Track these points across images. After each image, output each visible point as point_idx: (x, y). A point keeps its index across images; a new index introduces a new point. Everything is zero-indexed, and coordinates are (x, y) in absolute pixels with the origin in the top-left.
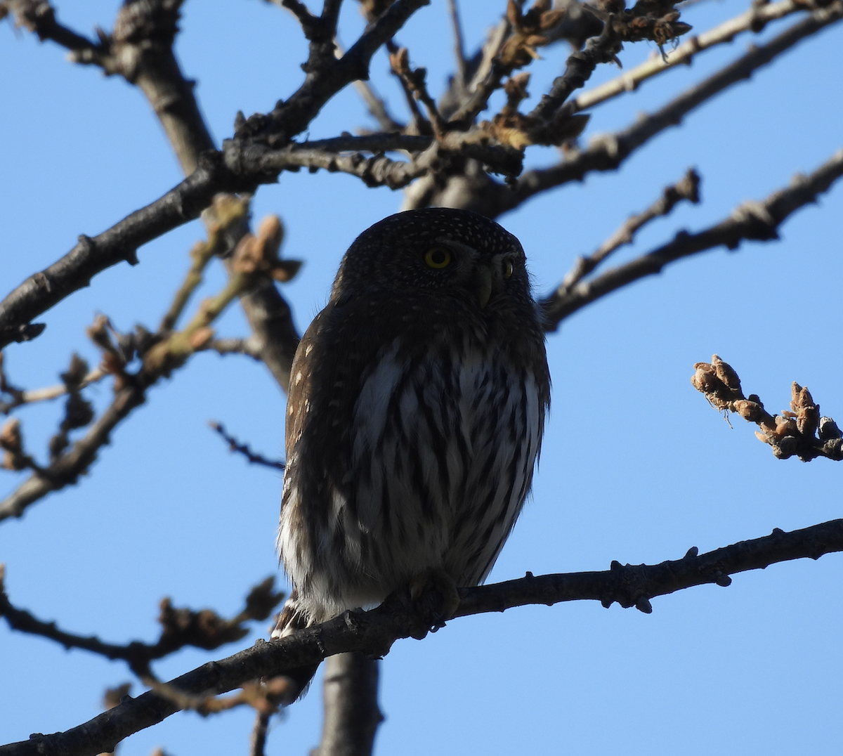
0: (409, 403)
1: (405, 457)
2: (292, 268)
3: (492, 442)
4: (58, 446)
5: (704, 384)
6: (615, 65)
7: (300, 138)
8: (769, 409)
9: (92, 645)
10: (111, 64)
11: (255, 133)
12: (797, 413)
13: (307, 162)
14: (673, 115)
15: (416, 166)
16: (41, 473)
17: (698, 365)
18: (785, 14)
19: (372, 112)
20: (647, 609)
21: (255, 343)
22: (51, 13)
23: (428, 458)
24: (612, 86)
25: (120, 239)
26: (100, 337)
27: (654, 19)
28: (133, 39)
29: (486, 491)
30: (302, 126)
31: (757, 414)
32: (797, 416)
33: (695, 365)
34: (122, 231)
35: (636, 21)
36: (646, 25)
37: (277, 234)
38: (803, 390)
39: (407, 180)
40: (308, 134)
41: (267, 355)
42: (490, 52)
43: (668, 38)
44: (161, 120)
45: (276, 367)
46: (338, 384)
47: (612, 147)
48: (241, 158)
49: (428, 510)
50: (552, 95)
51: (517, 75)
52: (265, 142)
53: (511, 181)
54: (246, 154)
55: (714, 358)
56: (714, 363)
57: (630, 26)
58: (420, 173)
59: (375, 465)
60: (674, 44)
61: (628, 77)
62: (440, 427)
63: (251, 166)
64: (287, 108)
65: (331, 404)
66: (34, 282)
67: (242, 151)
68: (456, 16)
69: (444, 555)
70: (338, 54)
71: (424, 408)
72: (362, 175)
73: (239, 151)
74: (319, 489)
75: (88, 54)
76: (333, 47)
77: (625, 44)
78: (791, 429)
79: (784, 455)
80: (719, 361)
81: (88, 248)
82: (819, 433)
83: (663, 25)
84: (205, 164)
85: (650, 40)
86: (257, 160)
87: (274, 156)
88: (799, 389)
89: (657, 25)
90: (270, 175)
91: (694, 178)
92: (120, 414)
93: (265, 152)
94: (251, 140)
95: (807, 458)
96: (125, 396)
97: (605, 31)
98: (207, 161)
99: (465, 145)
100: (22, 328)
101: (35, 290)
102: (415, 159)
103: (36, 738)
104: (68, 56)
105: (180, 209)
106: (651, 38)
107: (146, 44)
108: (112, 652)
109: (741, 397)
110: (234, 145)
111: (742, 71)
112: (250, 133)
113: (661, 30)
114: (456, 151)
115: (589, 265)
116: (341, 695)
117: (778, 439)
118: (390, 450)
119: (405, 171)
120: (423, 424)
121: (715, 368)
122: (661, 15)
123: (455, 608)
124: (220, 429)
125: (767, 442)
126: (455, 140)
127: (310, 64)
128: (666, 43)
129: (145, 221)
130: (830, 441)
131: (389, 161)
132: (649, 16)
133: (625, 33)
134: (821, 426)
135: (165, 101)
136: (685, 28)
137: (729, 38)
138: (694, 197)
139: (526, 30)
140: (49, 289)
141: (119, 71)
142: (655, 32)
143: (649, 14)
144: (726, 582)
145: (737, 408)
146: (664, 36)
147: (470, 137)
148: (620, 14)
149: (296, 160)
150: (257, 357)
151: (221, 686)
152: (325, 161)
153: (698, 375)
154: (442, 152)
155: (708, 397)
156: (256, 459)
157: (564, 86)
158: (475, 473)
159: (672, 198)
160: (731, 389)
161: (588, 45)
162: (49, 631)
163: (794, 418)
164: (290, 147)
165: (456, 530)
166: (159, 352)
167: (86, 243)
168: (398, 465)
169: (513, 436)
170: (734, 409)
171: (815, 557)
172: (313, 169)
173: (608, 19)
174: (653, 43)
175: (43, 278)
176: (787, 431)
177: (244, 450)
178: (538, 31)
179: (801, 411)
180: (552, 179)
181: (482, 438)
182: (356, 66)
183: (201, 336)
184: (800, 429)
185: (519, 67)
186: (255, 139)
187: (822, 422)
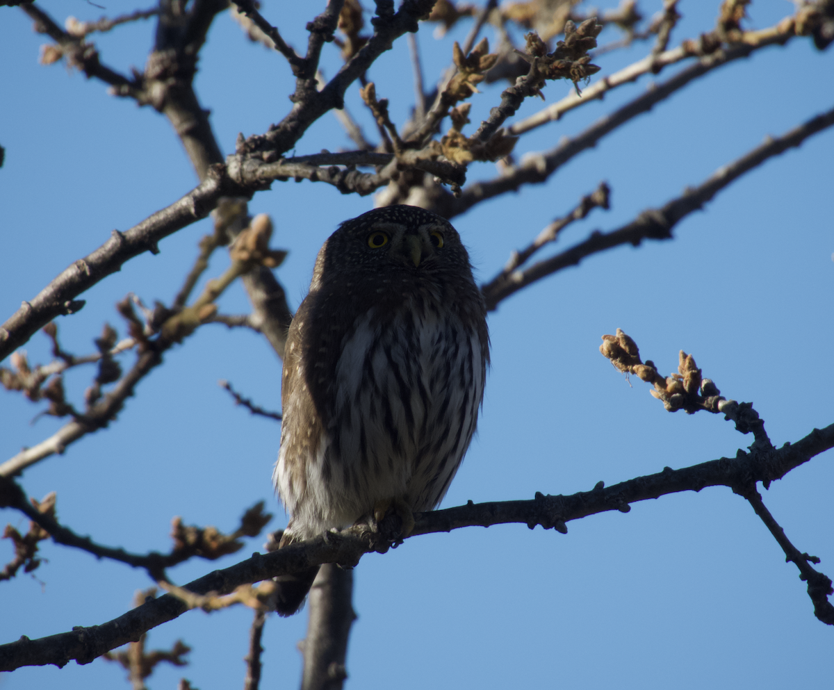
0: (380, 362)
1: (378, 404)
2: (280, 256)
3: (446, 390)
4: (93, 398)
5: (610, 352)
6: (540, 97)
7: (288, 155)
8: (662, 372)
9: (119, 555)
10: (143, 97)
11: (252, 151)
12: (683, 376)
13: (293, 174)
14: (589, 140)
15: (380, 177)
16: (78, 418)
17: (605, 337)
18: (678, 60)
19: (350, 136)
20: (563, 530)
21: (257, 318)
22: (95, 56)
23: (397, 405)
24: (540, 116)
25: (145, 233)
26: (127, 310)
27: (570, 61)
28: (162, 77)
29: (443, 428)
30: (290, 145)
31: (652, 376)
32: (683, 378)
33: (603, 336)
34: (146, 228)
35: (557, 63)
36: (564, 66)
37: (268, 230)
38: (688, 357)
39: (373, 188)
40: (295, 151)
41: (266, 328)
42: (443, 88)
43: (581, 77)
44: (183, 142)
45: (273, 338)
46: (322, 350)
47: (541, 165)
48: (241, 170)
49: (397, 446)
50: (489, 122)
51: (460, 106)
52: (260, 158)
53: (457, 190)
54: (245, 167)
55: (618, 331)
56: (618, 335)
57: (551, 67)
58: (384, 183)
59: (355, 413)
60: (586, 82)
61: (553, 109)
62: (405, 378)
63: (249, 176)
64: (278, 130)
65: (316, 365)
66: (76, 267)
67: (242, 164)
68: (418, 60)
69: (408, 482)
70: (320, 87)
71: (393, 365)
72: (337, 183)
73: (240, 164)
74: (309, 433)
75: (125, 89)
76: (315, 82)
77: (548, 82)
78: (679, 388)
79: (673, 409)
80: (622, 333)
81: (119, 241)
82: (701, 391)
83: (578, 67)
84: (212, 174)
85: (567, 78)
86: (254, 172)
87: (267, 169)
88: (685, 356)
89: (573, 66)
90: (264, 184)
91: (606, 190)
92: (142, 372)
93: (260, 165)
94: (249, 155)
95: (691, 411)
96: (146, 358)
97: (531, 71)
98: (214, 173)
99: (418, 161)
100: (67, 304)
101: (77, 274)
102: (379, 171)
103: (77, 630)
104: (109, 90)
105: (193, 210)
106: (569, 76)
107: (171, 81)
108: (135, 561)
109: (638, 362)
110: (236, 159)
111: (644, 105)
112: (248, 150)
113: (576, 70)
114: (411, 165)
115: (522, 258)
116: (323, 598)
117: (668, 396)
118: (366, 399)
119: (371, 181)
120: (392, 377)
121: (618, 339)
122: (576, 59)
123: (410, 529)
124: (228, 387)
125: (660, 398)
126: (411, 156)
127: (297, 95)
128: (580, 80)
129: (164, 220)
130: (710, 398)
131: (358, 173)
132: (567, 60)
133: (547, 73)
134: (703, 386)
135: (186, 126)
136: (595, 69)
137: (633, 79)
138: (606, 205)
139: (468, 69)
140: (88, 273)
141: (150, 102)
142: (571, 72)
143: (567, 58)
144: (626, 509)
145: (636, 371)
146: (578, 76)
147: (423, 154)
148: (543, 57)
149: (284, 171)
150: (258, 330)
151: (225, 590)
152: (308, 173)
153: (605, 345)
154: (401, 166)
155: (613, 362)
156: (257, 411)
157: (498, 114)
158: (434, 414)
159: (588, 205)
160: (632, 356)
161: (519, 81)
162: (85, 544)
163: (681, 380)
164: (280, 161)
165: (418, 460)
166: (173, 322)
167: (118, 236)
168: (373, 411)
169: (462, 383)
170: (633, 372)
171: (698, 489)
172: (299, 179)
173: (534, 61)
174: (570, 81)
175: (83, 265)
176: (675, 390)
177: (247, 403)
178: (477, 70)
179: (687, 374)
180: (493, 190)
181: (438, 387)
182: (333, 97)
183: (207, 310)
184: (686, 388)
185: (462, 99)
186: (253, 155)
187: (704, 383)
